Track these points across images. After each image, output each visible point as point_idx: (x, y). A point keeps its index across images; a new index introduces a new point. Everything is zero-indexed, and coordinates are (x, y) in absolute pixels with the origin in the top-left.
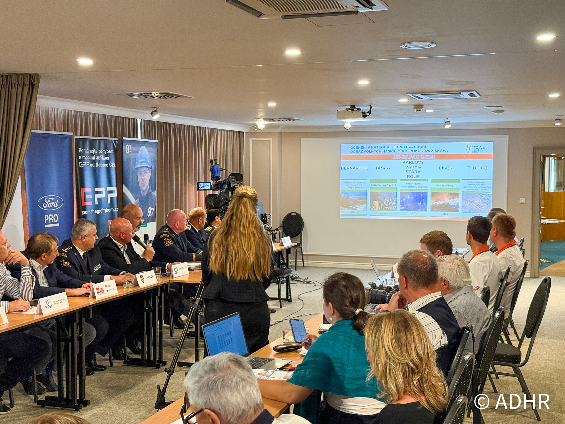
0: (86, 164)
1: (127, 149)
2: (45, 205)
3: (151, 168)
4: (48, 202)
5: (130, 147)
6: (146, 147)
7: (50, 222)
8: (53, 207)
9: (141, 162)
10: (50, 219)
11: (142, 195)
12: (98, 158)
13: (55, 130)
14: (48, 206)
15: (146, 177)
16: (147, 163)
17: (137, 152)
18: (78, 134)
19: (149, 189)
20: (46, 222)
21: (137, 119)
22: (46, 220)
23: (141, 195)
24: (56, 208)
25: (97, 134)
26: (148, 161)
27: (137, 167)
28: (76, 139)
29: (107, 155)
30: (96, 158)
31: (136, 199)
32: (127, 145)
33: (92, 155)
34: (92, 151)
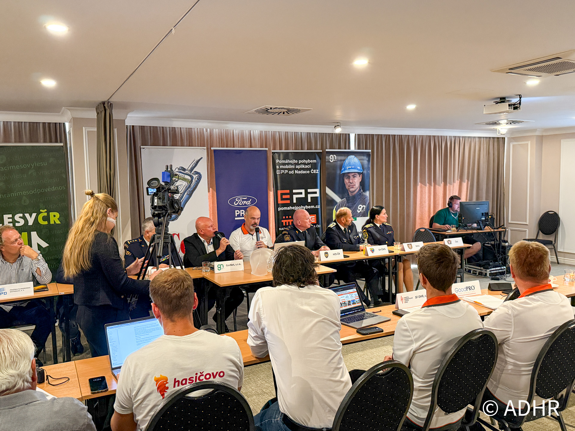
0: (284, 171)
1: (332, 158)
2: (236, 203)
3: (362, 173)
4: (239, 201)
5: (334, 157)
6: (356, 156)
7: (241, 215)
8: (245, 205)
9: (349, 169)
10: (241, 213)
11: (350, 195)
12: (297, 167)
13: (251, 147)
14: (240, 204)
15: (356, 181)
16: (358, 169)
17: (344, 160)
18: (277, 149)
19: (360, 190)
20: (236, 216)
21: (349, 134)
22: (236, 214)
23: (348, 195)
24: (248, 205)
25: (299, 148)
26: (359, 168)
27: (343, 172)
28: (274, 153)
29: (308, 164)
30: (295, 167)
31: (342, 199)
32: (331, 155)
33: (291, 164)
34: (291, 162)
